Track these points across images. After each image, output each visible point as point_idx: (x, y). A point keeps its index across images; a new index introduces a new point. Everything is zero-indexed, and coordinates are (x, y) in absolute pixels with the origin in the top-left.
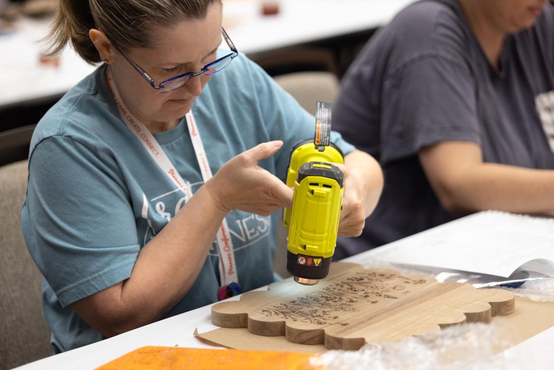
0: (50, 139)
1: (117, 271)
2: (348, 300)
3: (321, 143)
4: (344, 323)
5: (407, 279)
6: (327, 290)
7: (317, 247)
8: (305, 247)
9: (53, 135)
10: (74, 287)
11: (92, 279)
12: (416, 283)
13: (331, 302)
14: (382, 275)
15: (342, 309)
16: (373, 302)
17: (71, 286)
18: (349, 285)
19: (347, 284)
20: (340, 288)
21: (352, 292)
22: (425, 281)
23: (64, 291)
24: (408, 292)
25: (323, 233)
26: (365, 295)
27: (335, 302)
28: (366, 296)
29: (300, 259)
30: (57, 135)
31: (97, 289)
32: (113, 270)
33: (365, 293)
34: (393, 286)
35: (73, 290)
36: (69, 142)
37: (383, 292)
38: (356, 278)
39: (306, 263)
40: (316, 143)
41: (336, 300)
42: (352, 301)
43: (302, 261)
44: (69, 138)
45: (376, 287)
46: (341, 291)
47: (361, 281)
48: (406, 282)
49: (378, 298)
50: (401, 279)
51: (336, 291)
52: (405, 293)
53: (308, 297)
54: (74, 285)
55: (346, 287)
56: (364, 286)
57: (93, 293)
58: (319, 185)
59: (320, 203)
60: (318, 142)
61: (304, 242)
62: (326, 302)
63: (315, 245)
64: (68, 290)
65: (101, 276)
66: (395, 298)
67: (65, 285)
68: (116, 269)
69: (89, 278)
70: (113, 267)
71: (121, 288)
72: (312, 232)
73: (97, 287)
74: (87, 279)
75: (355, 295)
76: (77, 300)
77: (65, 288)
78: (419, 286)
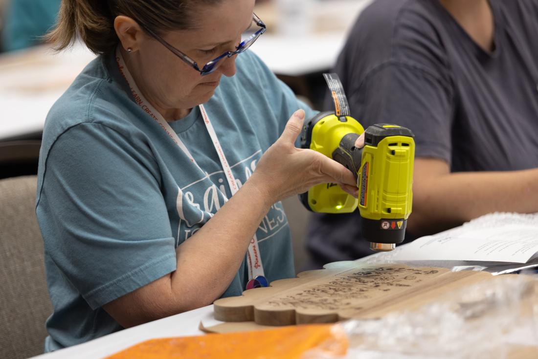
0: (79, 126)
1: (158, 264)
2: (358, 290)
3: (341, 114)
4: (358, 306)
5: (418, 271)
6: (333, 283)
7: (401, 209)
8: (389, 210)
9: (81, 122)
10: (112, 285)
11: (133, 275)
12: (428, 274)
13: (340, 293)
14: (390, 269)
15: (353, 297)
16: (385, 290)
17: (107, 284)
18: (356, 278)
19: (354, 278)
20: (348, 281)
21: (360, 283)
22: (437, 272)
23: (100, 290)
24: (420, 280)
25: (405, 193)
26: (375, 285)
27: (345, 292)
28: (377, 286)
29: (383, 224)
30: (86, 122)
31: (138, 284)
32: (155, 264)
33: (375, 284)
34: (404, 277)
35: (111, 288)
36: (99, 129)
37: (394, 283)
38: (363, 273)
39: (390, 227)
40: (337, 114)
41: (345, 290)
42: (363, 291)
43: (386, 226)
44: (100, 124)
45: (386, 279)
46: (348, 284)
47: (369, 275)
48: (416, 273)
49: (389, 287)
50: (411, 271)
51: (344, 283)
52: (418, 281)
53: (314, 289)
54: (111, 282)
55: (353, 280)
56: (373, 278)
57: (134, 289)
58: (399, 144)
59: (401, 163)
60: (338, 113)
61: (388, 205)
62: (336, 292)
63: (399, 207)
64: (103, 289)
65: (142, 271)
66: (408, 286)
67: (99, 284)
68: (158, 262)
69: (130, 273)
70: (154, 260)
71: (170, 280)
72: (396, 193)
73: (139, 282)
74: (127, 274)
75: (364, 286)
76: (115, 298)
77: (100, 287)
78: (431, 276)
